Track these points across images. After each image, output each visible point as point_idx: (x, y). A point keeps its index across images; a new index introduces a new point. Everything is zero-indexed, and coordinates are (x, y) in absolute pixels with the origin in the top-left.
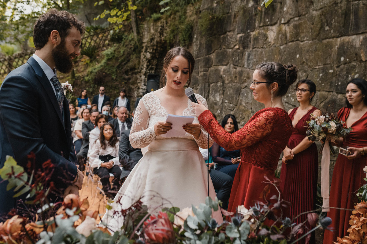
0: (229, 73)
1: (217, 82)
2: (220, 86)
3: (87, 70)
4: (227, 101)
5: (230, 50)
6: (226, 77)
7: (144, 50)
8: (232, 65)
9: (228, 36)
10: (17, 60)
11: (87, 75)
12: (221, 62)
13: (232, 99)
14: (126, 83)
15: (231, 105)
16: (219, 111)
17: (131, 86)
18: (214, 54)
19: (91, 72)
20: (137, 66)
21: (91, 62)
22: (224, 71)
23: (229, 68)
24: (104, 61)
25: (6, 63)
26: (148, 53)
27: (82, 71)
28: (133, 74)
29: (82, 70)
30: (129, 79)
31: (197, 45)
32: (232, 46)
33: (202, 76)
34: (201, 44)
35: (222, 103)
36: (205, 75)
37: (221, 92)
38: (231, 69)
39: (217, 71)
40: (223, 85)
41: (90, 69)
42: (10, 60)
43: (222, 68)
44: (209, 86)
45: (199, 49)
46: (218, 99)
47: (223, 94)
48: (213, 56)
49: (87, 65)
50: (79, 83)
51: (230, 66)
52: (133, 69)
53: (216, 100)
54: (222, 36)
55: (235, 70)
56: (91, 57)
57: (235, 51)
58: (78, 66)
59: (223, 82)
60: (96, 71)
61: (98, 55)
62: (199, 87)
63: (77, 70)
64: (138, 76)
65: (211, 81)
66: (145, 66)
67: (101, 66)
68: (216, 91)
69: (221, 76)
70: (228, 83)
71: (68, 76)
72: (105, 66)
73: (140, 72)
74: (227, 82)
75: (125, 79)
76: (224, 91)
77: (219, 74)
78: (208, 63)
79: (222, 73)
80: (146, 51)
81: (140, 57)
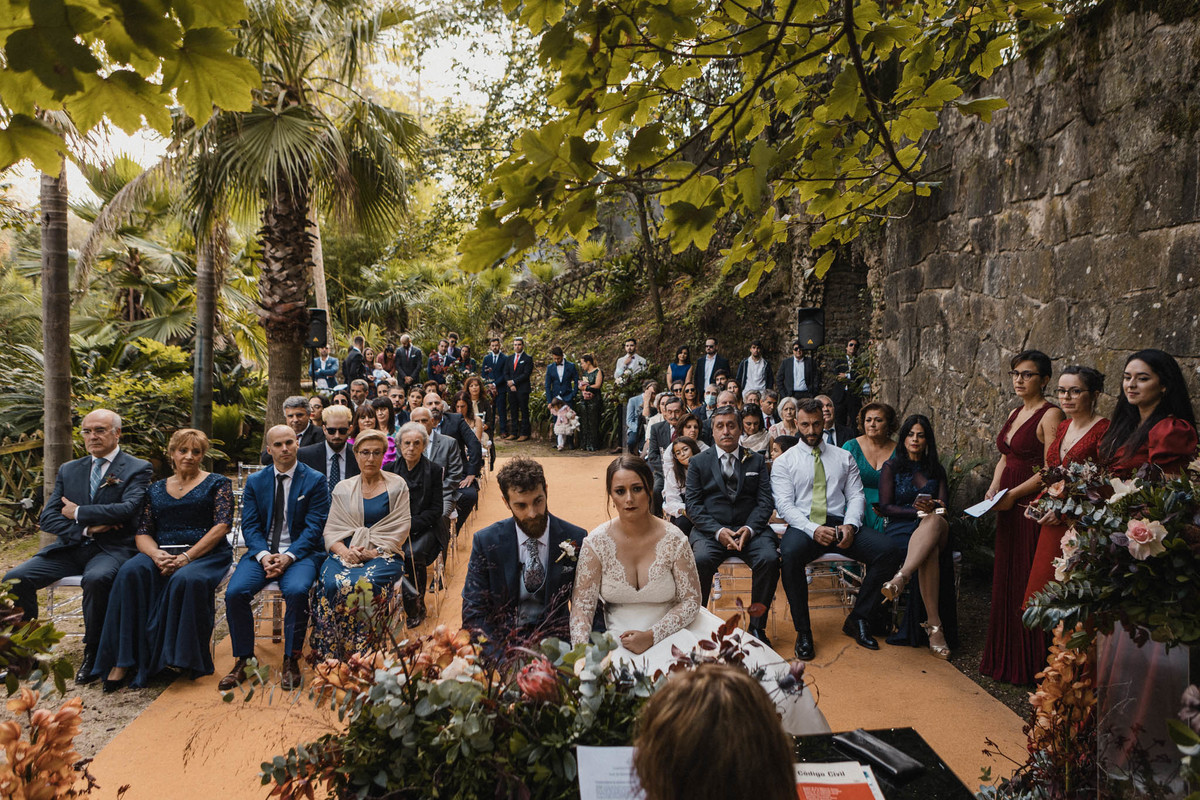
0: (954, 307)
1: (934, 325)
2: (939, 334)
3: (687, 304)
4: (952, 368)
5: (957, 255)
6: (950, 315)
7: (796, 252)
8: (960, 289)
9: (950, 222)
10: (558, 291)
11: (688, 315)
12: (938, 282)
13: (963, 364)
14: (765, 325)
15: (962, 376)
16: (938, 390)
17: (778, 330)
18: (925, 263)
19: (694, 307)
20: (786, 288)
21: (693, 285)
22: (946, 300)
23: (955, 295)
24: (719, 281)
25: (540, 298)
26: (805, 260)
27: (679, 306)
28: (780, 303)
29: (678, 302)
30: (773, 315)
31: (893, 244)
32: (960, 246)
33: (905, 312)
34: (899, 241)
35: (944, 371)
36: (909, 309)
37: (941, 348)
38: (959, 296)
39: (932, 300)
40: (945, 331)
41: (692, 300)
42: (548, 293)
43: (943, 294)
44: (918, 334)
45: (897, 252)
46: (936, 362)
47: (945, 351)
48: (923, 267)
49: (686, 293)
50: (673, 331)
51: (956, 289)
52: (778, 294)
53: (932, 366)
54: (939, 224)
55: (966, 298)
56: (694, 275)
57: (964, 257)
58: (671, 294)
59: (945, 326)
60: (703, 303)
61: (709, 270)
62: (899, 336)
63: (668, 304)
64: (789, 309)
65: (921, 322)
66: (801, 287)
67: (714, 292)
68: (932, 346)
69: (941, 312)
70: (955, 328)
71: (652, 318)
72: (721, 293)
73: (792, 301)
74: (952, 325)
75: (763, 316)
76: (947, 345)
77: (937, 307)
78: (914, 283)
79: (942, 306)
80: (800, 256)
81: (790, 270)
